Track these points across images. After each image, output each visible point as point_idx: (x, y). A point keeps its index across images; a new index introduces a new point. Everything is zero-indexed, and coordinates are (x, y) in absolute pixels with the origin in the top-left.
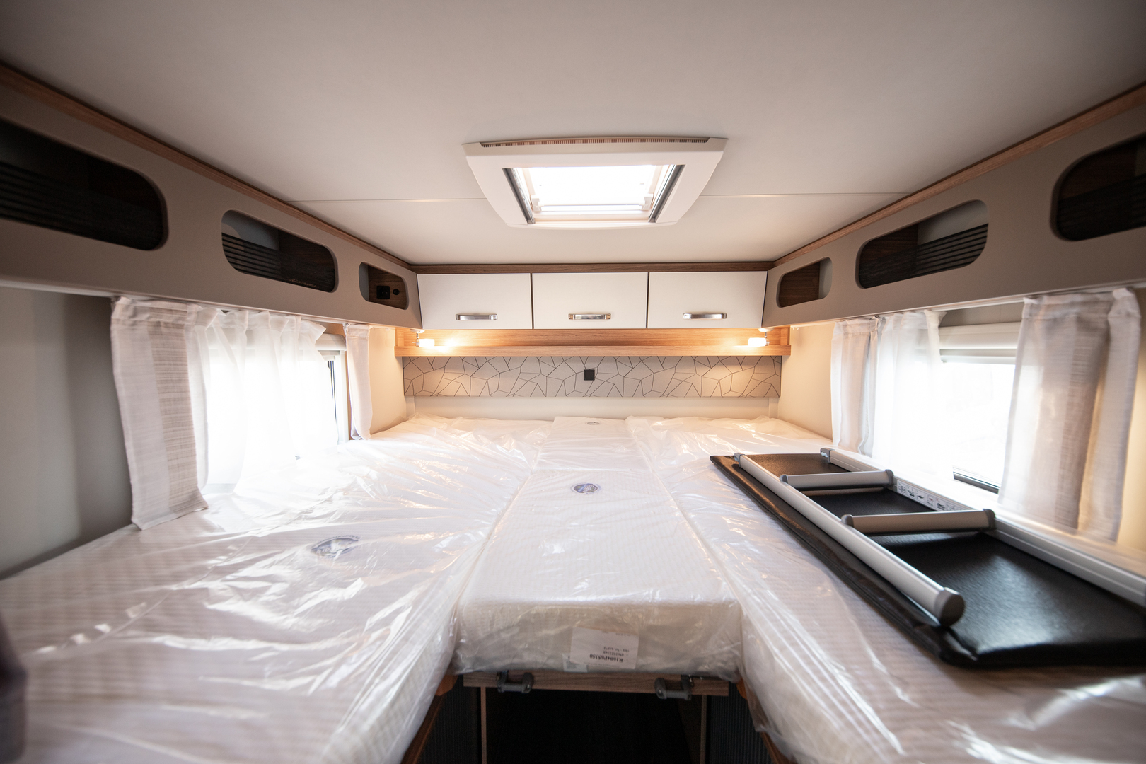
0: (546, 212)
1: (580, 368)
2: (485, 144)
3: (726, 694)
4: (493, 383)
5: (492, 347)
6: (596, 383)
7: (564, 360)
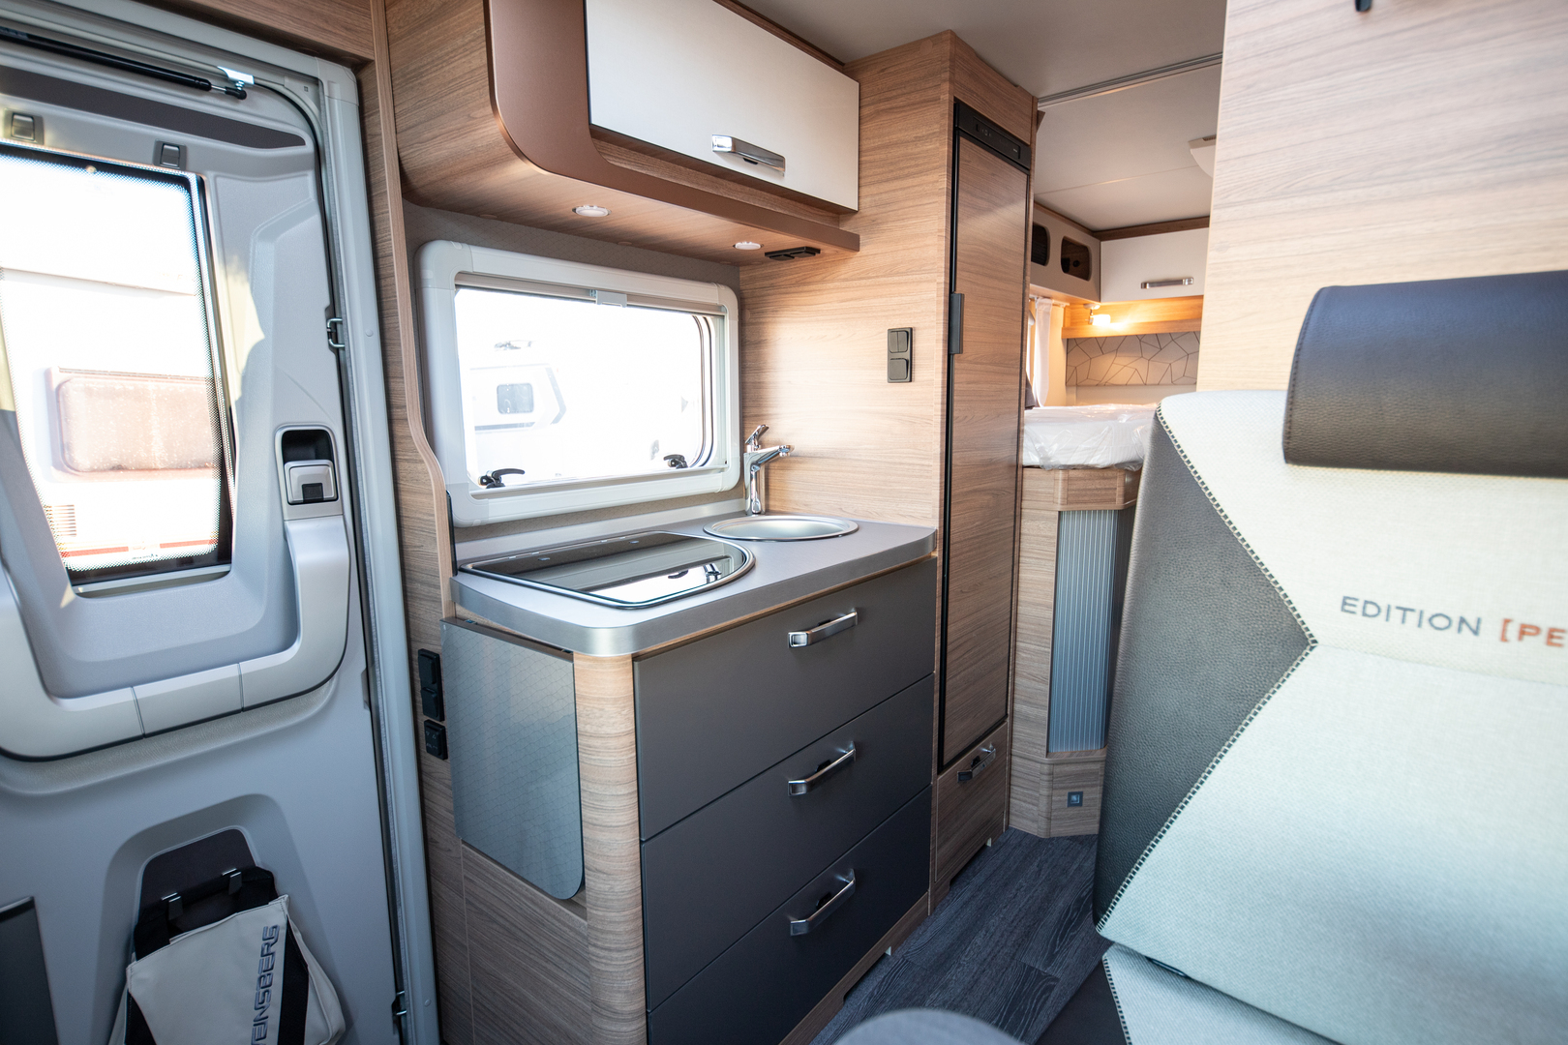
2: (1206, 139)
5: (1181, 321)
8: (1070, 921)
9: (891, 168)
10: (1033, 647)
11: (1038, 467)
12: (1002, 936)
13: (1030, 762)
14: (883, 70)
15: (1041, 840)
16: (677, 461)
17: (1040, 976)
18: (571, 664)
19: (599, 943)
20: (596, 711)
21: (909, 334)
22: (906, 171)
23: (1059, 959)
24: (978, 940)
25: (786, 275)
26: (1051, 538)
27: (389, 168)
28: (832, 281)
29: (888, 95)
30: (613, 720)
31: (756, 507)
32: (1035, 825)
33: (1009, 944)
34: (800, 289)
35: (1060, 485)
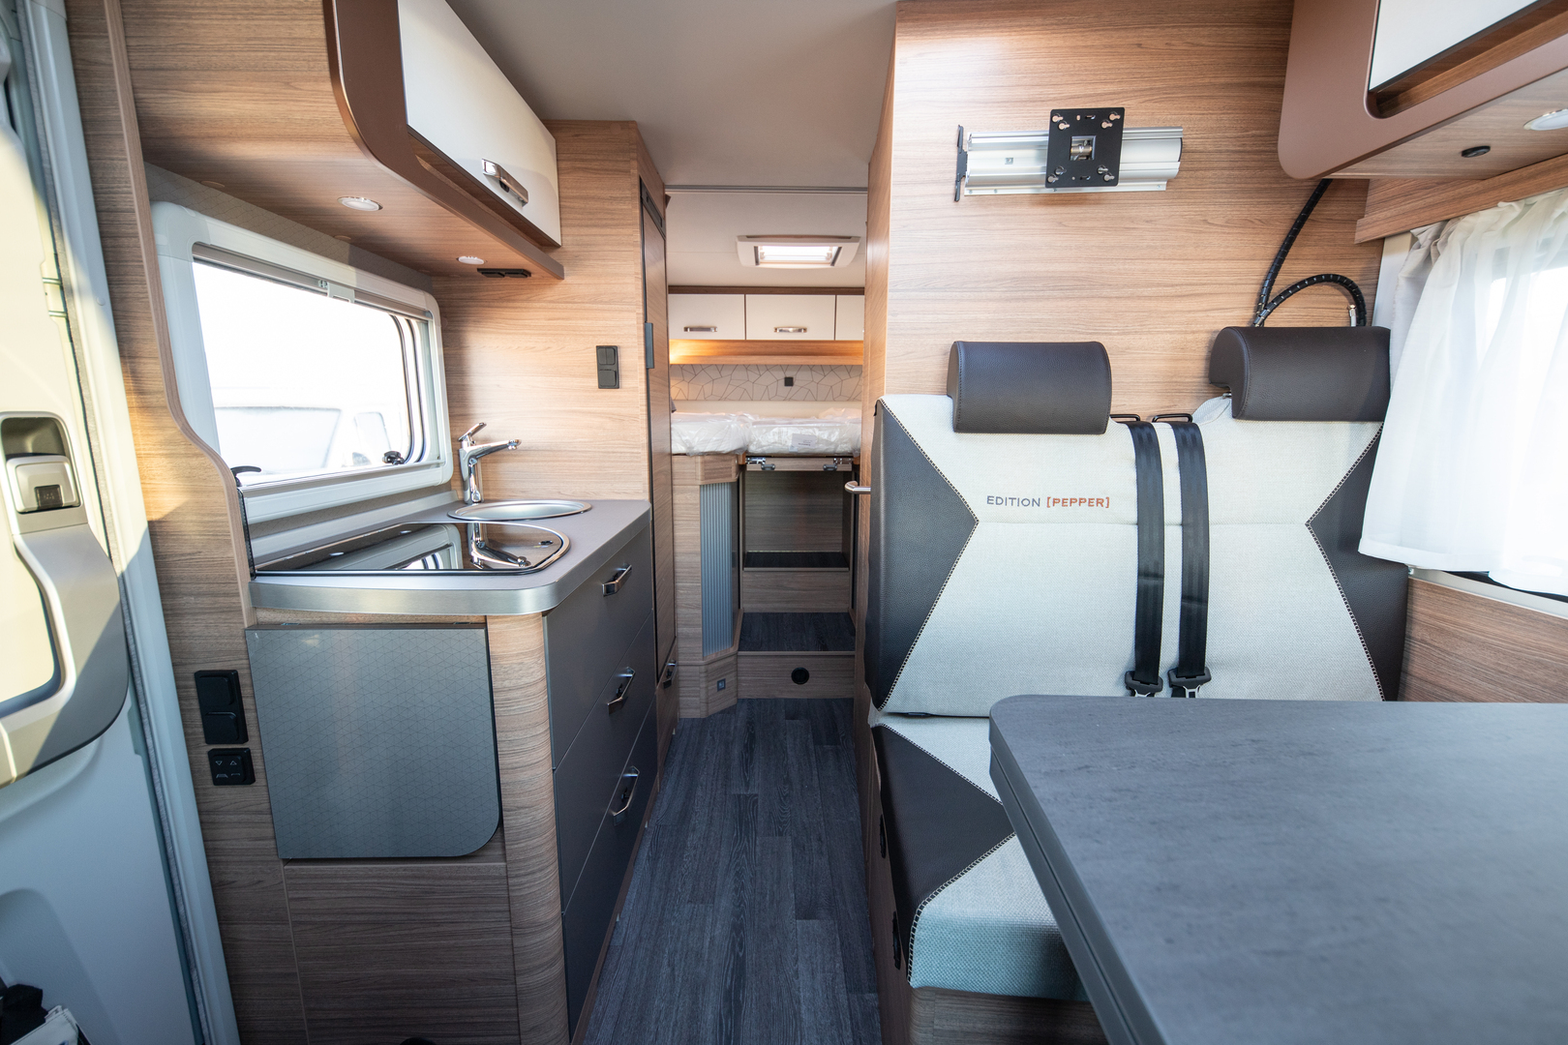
0: (766, 259)
1: (781, 376)
2: (748, 237)
3: (850, 470)
4: (708, 388)
5: (709, 357)
6: (794, 389)
7: (768, 368)
8: (747, 760)
9: (591, 216)
10: (688, 584)
11: (685, 454)
12: (712, 784)
13: (692, 668)
14: (577, 135)
15: (704, 720)
16: (392, 457)
17: (746, 797)
18: (483, 631)
19: (522, 872)
20: (515, 666)
21: (614, 350)
22: (604, 222)
23: (752, 783)
24: (699, 793)
25: (487, 291)
26: (696, 504)
27: (124, 107)
28: (539, 301)
29: (584, 157)
30: (532, 670)
31: (476, 498)
32: (698, 711)
33: (719, 787)
34: (505, 304)
35: (699, 467)
